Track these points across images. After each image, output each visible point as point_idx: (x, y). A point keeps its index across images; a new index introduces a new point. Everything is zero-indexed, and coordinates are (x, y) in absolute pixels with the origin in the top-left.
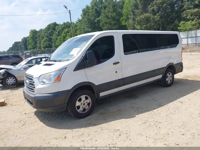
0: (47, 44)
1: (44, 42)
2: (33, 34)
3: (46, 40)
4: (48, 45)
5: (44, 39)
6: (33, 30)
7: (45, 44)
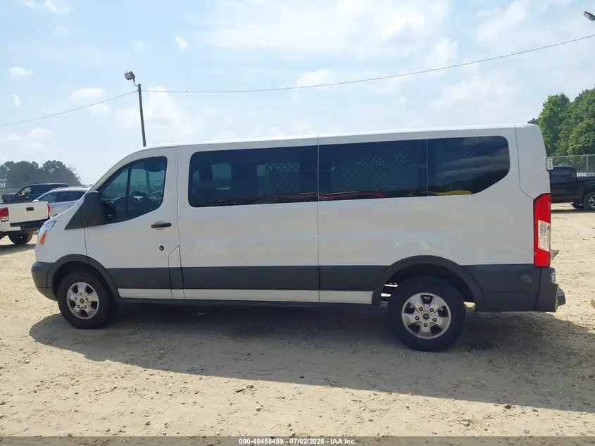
0: (589, 141)
1: (581, 134)
2: (552, 110)
3: (589, 126)
4: (590, 145)
5: (582, 125)
6: (557, 96)
7: (582, 139)
